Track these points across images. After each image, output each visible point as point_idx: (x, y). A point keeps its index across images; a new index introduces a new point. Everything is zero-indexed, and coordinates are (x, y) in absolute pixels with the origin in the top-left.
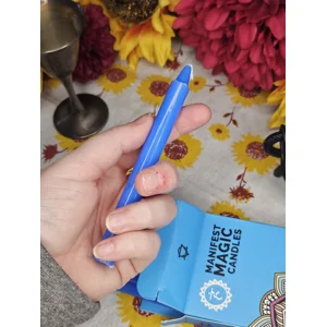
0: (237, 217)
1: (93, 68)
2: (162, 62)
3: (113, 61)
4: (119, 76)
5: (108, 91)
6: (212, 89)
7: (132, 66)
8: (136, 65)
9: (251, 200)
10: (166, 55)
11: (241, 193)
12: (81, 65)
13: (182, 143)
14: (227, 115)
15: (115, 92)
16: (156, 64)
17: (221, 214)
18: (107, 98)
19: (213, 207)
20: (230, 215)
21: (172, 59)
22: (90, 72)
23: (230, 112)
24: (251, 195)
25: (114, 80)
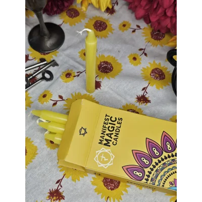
0: (138, 113)
1: (58, 7)
2: (103, 9)
3: (71, 4)
4: (74, 14)
5: (66, 23)
6: (134, 31)
7: (84, 8)
8: (86, 8)
9: (149, 104)
10: (106, 5)
11: (143, 99)
12: (50, 4)
13: (110, 64)
14: (141, 50)
15: (71, 25)
16: (99, 9)
17: (128, 110)
18: (64, 28)
19: (124, 106)
20: (134, 111)
21: (110, 7)
22: (55, 9)
23: (144, 48)
24: (149, 101)
25: (71, 16)
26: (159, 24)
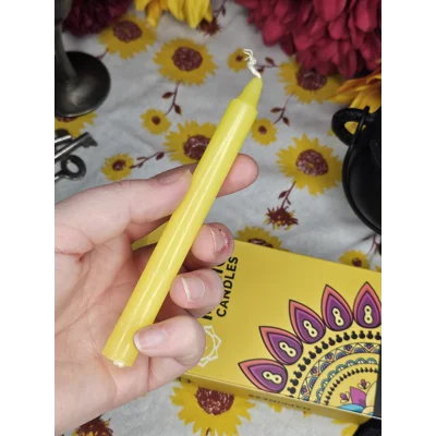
0: (270, 246)
1: (95, 18)
2: (194, 22)
3: (124, 11)
4: (131, 32)
5: (113, 52)
6: (260, 71)
7: (151, 21)
8: (157, 21)
9: (293, 227)
10: (200, 14)
11: (281, 217)
12: (78, 11)
14: (276, 110)
15: (124, 56)
16: (185, 22)
17: (250, 241)
18: (111, 63)
19: (240, 233)
20: (262, 243)
21: (209, 19)
22: (89, 22)
23: (281, 106)
24: (294, 221)
25: (124, 38)
26: (314, 54)
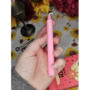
5: (34, 22)
6: (62, 17)
7: (39, 15)
11: (75, 45)
21: (50, 11)
25: (35, 19)
